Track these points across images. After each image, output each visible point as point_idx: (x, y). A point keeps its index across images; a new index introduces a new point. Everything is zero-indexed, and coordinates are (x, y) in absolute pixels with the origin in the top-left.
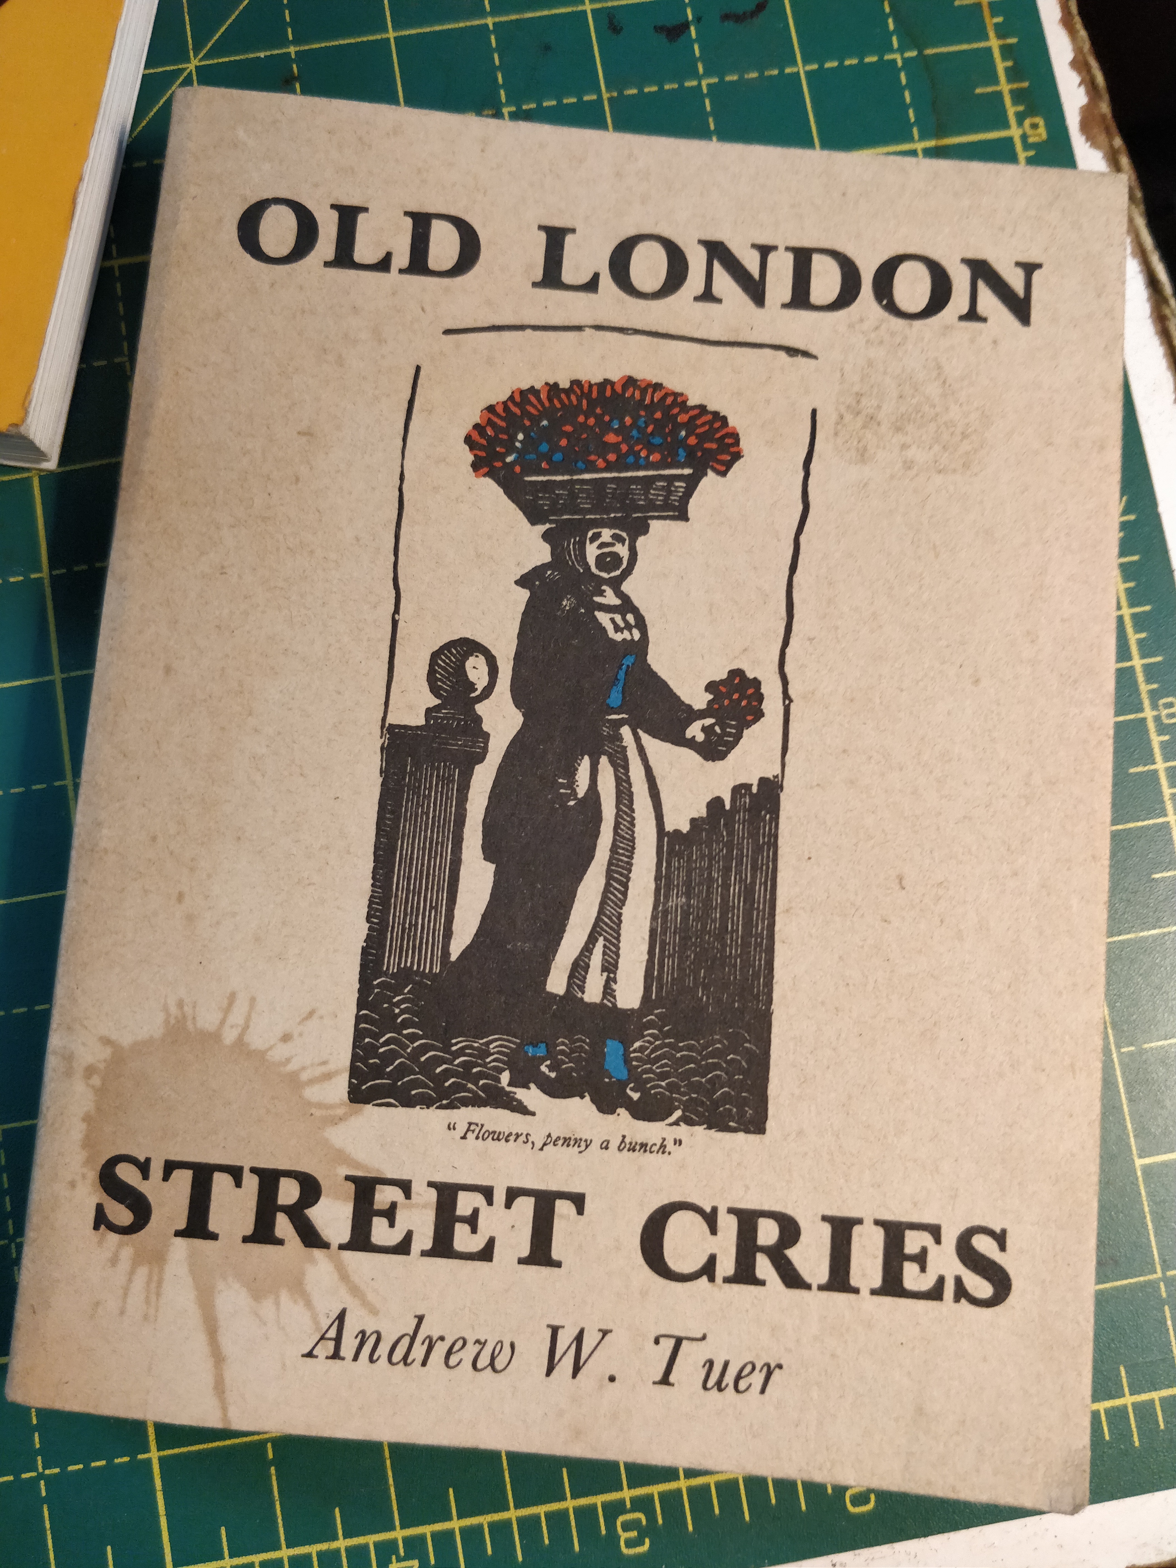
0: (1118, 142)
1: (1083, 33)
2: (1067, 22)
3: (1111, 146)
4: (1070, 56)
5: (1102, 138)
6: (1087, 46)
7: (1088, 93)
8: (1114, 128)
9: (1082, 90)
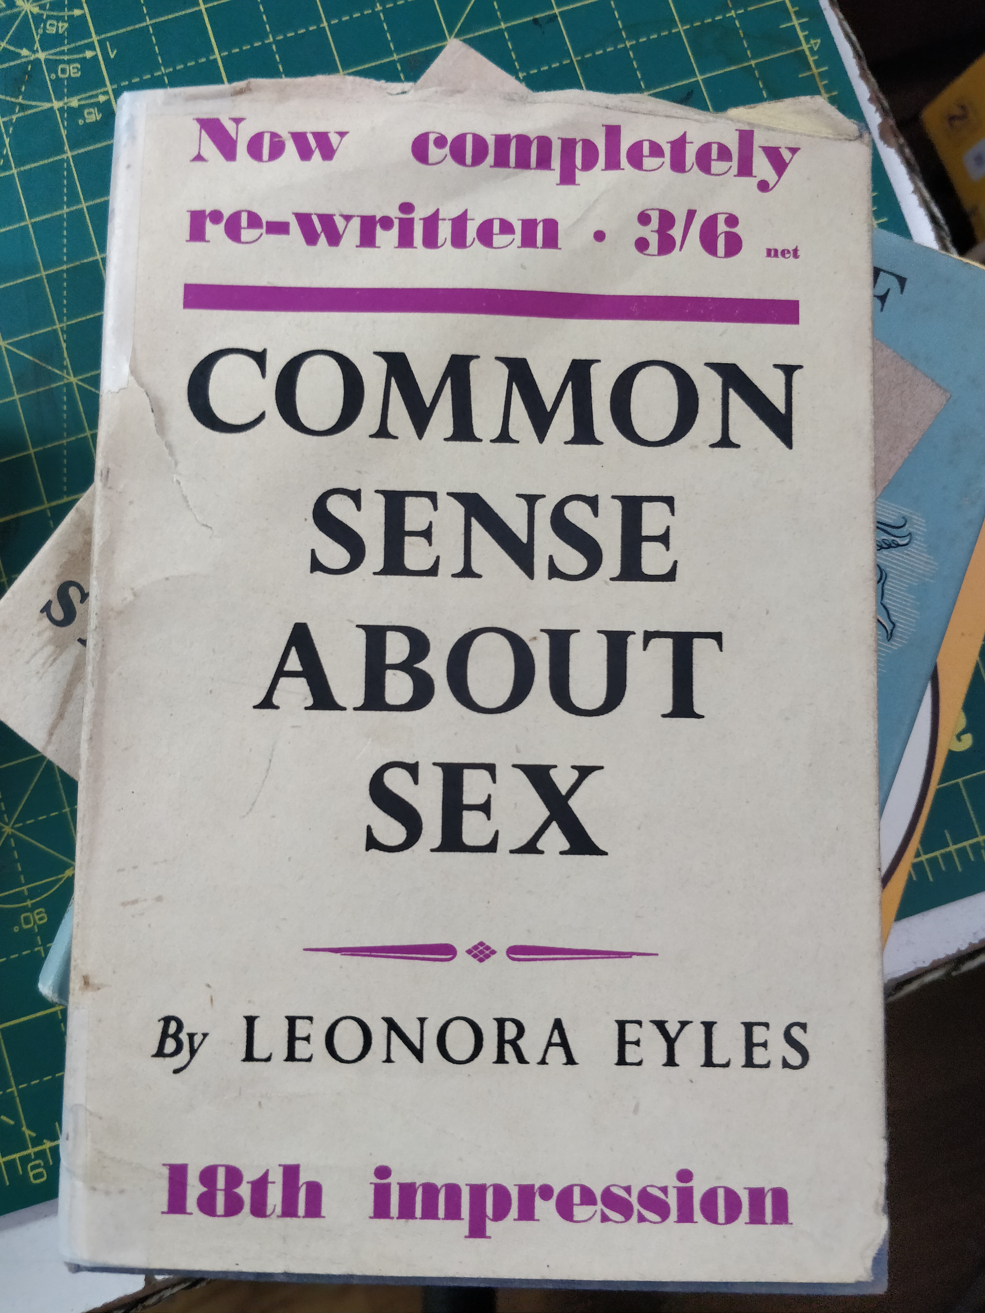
0: (902, 140)
1: (873, 80)
2: (863, 76)
3: (898, 143)
4: (868, 95)
5: (893, 140)
6: (876, 86)
7: (881, 116)
8: (898, 133)
9: (878, 115)
